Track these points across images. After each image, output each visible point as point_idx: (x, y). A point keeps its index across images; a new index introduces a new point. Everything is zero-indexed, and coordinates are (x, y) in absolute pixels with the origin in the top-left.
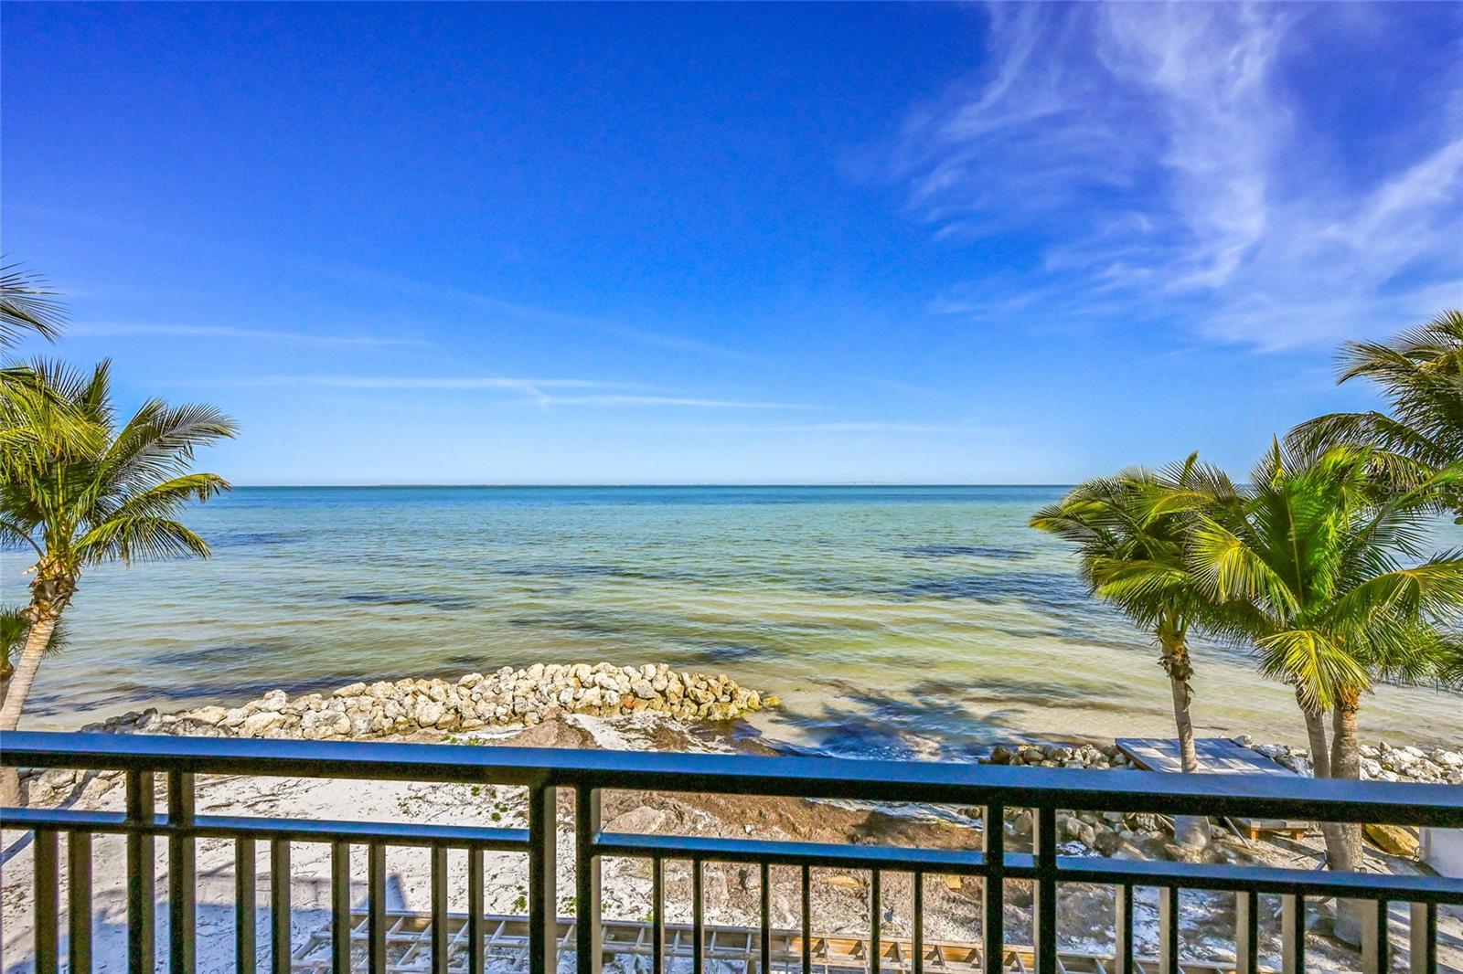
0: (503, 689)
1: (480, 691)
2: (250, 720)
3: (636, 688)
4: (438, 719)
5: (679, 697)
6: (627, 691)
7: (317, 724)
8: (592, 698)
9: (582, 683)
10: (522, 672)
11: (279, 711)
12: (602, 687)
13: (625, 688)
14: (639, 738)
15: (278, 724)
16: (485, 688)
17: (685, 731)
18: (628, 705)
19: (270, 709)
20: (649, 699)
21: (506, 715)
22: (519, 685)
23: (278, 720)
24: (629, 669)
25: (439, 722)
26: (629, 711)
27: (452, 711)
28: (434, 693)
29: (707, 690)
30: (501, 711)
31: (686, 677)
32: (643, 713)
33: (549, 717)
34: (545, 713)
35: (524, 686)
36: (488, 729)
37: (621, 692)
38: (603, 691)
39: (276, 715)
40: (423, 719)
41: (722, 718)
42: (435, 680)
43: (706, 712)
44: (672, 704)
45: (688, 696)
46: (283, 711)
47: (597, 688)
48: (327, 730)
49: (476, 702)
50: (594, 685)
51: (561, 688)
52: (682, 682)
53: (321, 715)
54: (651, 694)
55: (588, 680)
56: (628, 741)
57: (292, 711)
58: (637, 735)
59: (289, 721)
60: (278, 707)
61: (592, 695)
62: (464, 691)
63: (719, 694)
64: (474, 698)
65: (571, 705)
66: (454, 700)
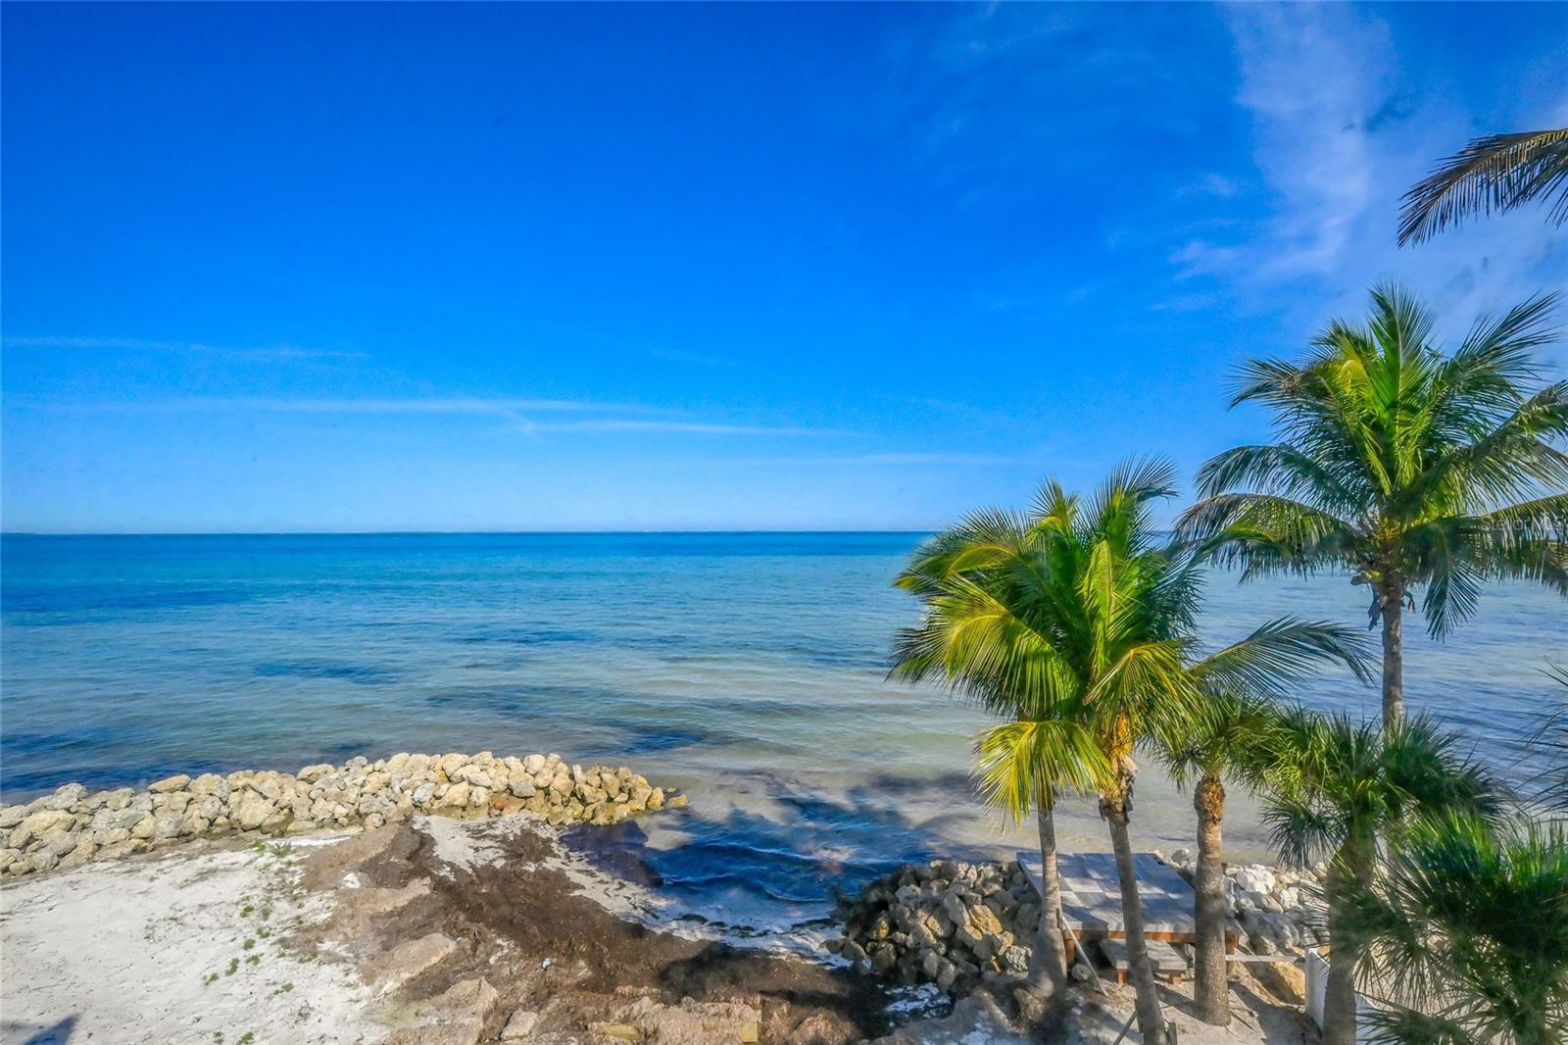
0: (348, 784)
1: (322, 786)
2: (27, 820)
3: (513, 784)
4: (265, 820)
5: (563, 796)
6: (502, 788)
7: (112, 826)
8: (457, 795)
9: (448, 778)
10: (379, 764)
11: (68, 810)
12: (470, 783)
13: (500, 784)
14: (491, 847)
15: (63, 825)
16: (330, 784)
17: (555, 838)
18: (498, 805)
19: (56, 806)
20: (526, 798)
21: (347, 816)
22: (370, 779)
23: (64, 821)
24: (512, 760)
25: (265, 824)
26: (498, 812)
27: (286, 811)
28: (265, 788)
29: (600, 787)
30: (341, 811)
31: (578, 770)
32: (514, 815)
33: (395, 819)
34: (391, 814)
35: (375, 780)
36: (320, 833)
37: (495, 789)
38: (471, 788)
39: (62, 814)
40: (247, 821)
41: (606, 822)
42: (271, 772)
43: (591, 814)
44: (553, 804)
45: (576, 795)
46: (73, 810)
47: (465, 783)
48: (119, 833)
49: (314, 801)
50: (463, 780)
51: (418, 783)
52: (572, 777)
53: (119, 814)
54: (531, 791)
55: (455, 774)
56: (477, 850)
57: (83, 809)
58: (490, 843)
59: (80, 822)
60: (67, 804)
61: (456, 793)
62: (303, 787)
63: (614, 792)
64: (313, 795)
65: (426, 805)
66: (289, 796)
